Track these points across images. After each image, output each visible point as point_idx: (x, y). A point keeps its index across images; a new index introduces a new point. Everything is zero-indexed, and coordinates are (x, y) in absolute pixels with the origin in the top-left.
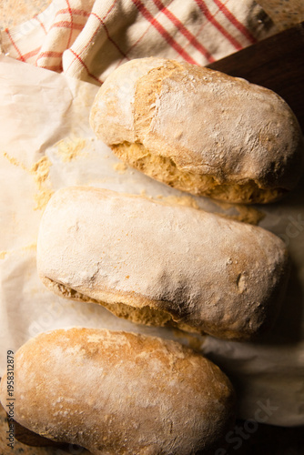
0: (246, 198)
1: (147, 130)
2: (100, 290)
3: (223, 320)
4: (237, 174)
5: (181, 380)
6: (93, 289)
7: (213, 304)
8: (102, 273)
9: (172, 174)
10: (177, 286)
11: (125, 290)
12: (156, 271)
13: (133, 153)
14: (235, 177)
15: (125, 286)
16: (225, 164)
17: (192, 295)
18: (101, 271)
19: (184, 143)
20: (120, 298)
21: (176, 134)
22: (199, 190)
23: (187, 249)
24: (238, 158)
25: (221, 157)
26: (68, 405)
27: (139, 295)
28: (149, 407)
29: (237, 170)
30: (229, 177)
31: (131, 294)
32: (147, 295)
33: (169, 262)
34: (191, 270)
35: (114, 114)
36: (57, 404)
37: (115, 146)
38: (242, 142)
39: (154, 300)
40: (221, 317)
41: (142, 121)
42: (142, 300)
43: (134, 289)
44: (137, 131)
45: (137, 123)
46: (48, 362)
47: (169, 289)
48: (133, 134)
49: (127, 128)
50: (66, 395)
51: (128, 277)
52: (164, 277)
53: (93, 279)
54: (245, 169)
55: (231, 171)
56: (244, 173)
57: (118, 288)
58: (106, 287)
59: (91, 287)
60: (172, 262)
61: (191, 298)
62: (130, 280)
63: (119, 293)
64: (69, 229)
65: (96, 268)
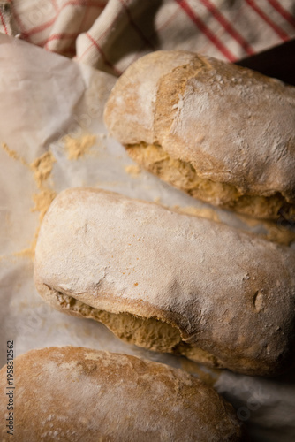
0: (273, 213)
1: (168, 132)
2: (105, 298)
3: (237, 343)
4: (262, 184)
5: (187, 407)
6: (98, 297)
7: (226, 322)
8: (109, 279)
9: (191, 180)
10: (188, 298)
11: (132, 298)
12: (167, 279)
13: (149, 155)
14: (259, 188)
15: (132, 294)
16: (248, 172)
17: (203, 309)
18: (108, 277)
19: (206, 148)
20: (126, 307)
21: (197, 139)
22: (221, 200)
23: (202, 260)
24: (263, 167)
25: (244, 165)
26: (59, 424)
27: (147, 304)
28: (149, 432)
29: (261, 180)
30: (253, 188)
31: (138, 302)
32: (155, 304)
33: (181, 271)
34: (204, 282)
35: (133, 112)
36: (47, 422)
37: (129, 146)
38: (268, 151)
39: (163, 311)
40: (235, 339)
41: (163, 121)
42: (149, 309)
43: (142, 297)
44: (157, 132)
45: (158, 123)
46: (40, 377)
47: (180, 300)
48: (152, 134)
49: (146, 127)
50: (58, 412)
51: (136, 284)
52: (175, 287)
53: (99, 285)
54: (271, 179)
55: (255, 181)
56: (270, 184)
57: (125, 296)
58: (112, 295)
59: (95, 294)
60: (184, 272)
61: (202, 313)
62: (139, 287)
63: (126, 302)
64: (77, 231)
65: (103, 273)
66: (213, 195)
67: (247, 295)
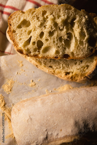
2: (52, 141)
6: (49, 142)
11: (62, 136)
15: (61, 135)
17: (91, 126)
18: (49, 133)
20: (62, 141)
23: (80, 108)
27: (69, 136)
31: (66, 137)
32: (73, 134)
33: (75, 116)
34: (86, 115)
39: (76, 135)
42: (71, 138)
43: (66, 134)
47: (80, 127)
51: (61, 130)
52: (76, 124)
53: (47, 138)
57: (59, 137)
58: (53, 139)
59: (47, 142)
60: (76, 116)
61: (91, 128)
62: (63, 131)
63: (61, 139)
65: (46, 132)
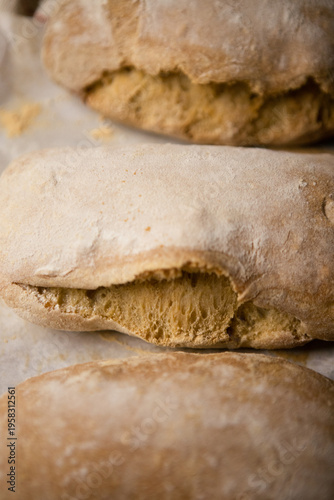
1: (135, 39)
2: (109, 266)
3: (318, 281)
4: (283, 71)
5: (275, 384)
6: (98, 267)
7: (293, 251)
8: (107, 235)
9: (185, 108)
10: (229, 228)
11: (148, 248)
12: (191, 210)
14: (283, 77)
15: (146, 244)
16: (260, 58)
17: (255, 242)
18: (104, 233)
19: (193, 39)
20: (142, 264)
21: (178, 30)
22: (235, 125)
24: (279, 46)
25: (253, 48)
27: (172, 249)
28: (229, 428)
29: (282, 65)
30: (273, 79)
31: (158, 251)
32: (184, 245)
34: (245, 202)
35: (81, 31)
36: (67, 459)
37: (90, 90)
39: (198, 252)
40: (314, 275)
41: (125, 26)
42: (177, 255)
43: (161, 242)
44: (121, 46)
45: (119, 31)
47: (217, 233)
48: (115, 52)
49: (104, 45)
50: (80, 439)
51: (148, 229)
52: (205, 216)
53: (94, 249)
54: (294, 60)
55: (274, 70)
56: (295, 68)
57: (136, 251)
58: (117, 257)
59: (92, 264)
61: (256, 246)
62: (152, 231)
63: (140, 258)
64: (43, 187)
65: (96, 230)
66: (220, 122)
67: (312, 206)
